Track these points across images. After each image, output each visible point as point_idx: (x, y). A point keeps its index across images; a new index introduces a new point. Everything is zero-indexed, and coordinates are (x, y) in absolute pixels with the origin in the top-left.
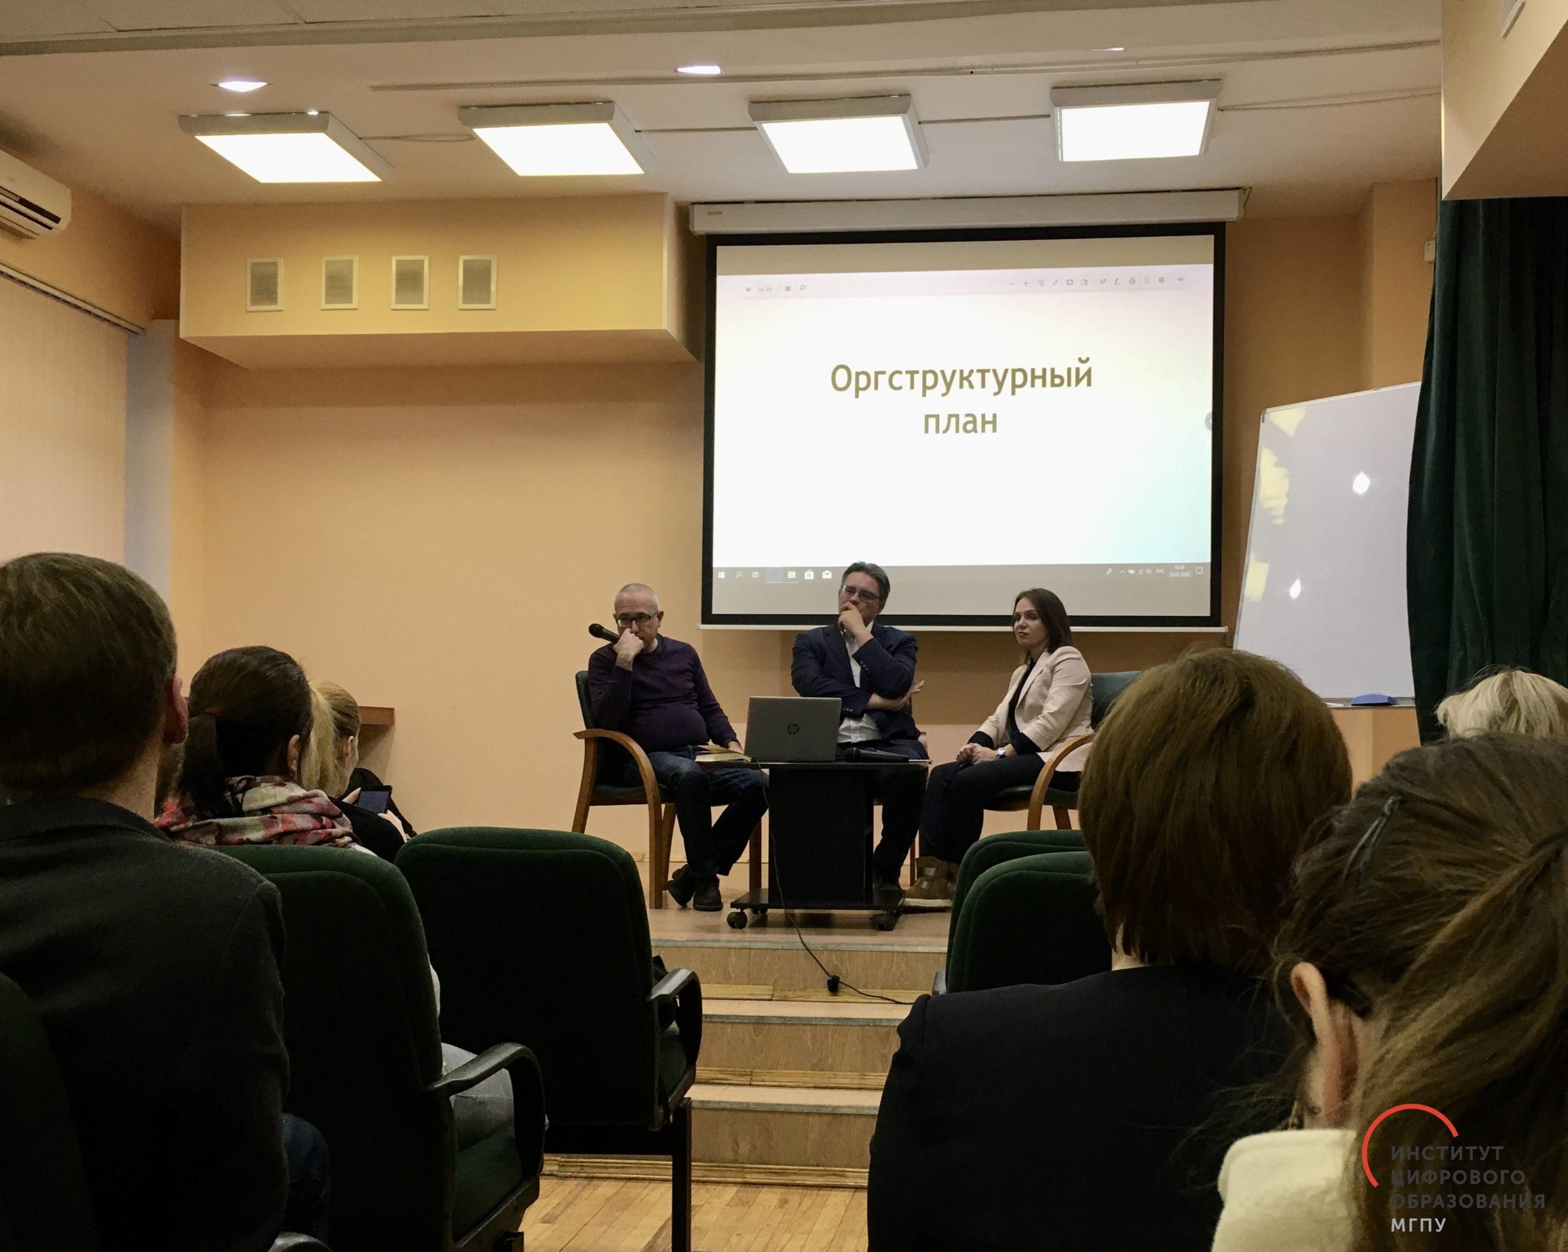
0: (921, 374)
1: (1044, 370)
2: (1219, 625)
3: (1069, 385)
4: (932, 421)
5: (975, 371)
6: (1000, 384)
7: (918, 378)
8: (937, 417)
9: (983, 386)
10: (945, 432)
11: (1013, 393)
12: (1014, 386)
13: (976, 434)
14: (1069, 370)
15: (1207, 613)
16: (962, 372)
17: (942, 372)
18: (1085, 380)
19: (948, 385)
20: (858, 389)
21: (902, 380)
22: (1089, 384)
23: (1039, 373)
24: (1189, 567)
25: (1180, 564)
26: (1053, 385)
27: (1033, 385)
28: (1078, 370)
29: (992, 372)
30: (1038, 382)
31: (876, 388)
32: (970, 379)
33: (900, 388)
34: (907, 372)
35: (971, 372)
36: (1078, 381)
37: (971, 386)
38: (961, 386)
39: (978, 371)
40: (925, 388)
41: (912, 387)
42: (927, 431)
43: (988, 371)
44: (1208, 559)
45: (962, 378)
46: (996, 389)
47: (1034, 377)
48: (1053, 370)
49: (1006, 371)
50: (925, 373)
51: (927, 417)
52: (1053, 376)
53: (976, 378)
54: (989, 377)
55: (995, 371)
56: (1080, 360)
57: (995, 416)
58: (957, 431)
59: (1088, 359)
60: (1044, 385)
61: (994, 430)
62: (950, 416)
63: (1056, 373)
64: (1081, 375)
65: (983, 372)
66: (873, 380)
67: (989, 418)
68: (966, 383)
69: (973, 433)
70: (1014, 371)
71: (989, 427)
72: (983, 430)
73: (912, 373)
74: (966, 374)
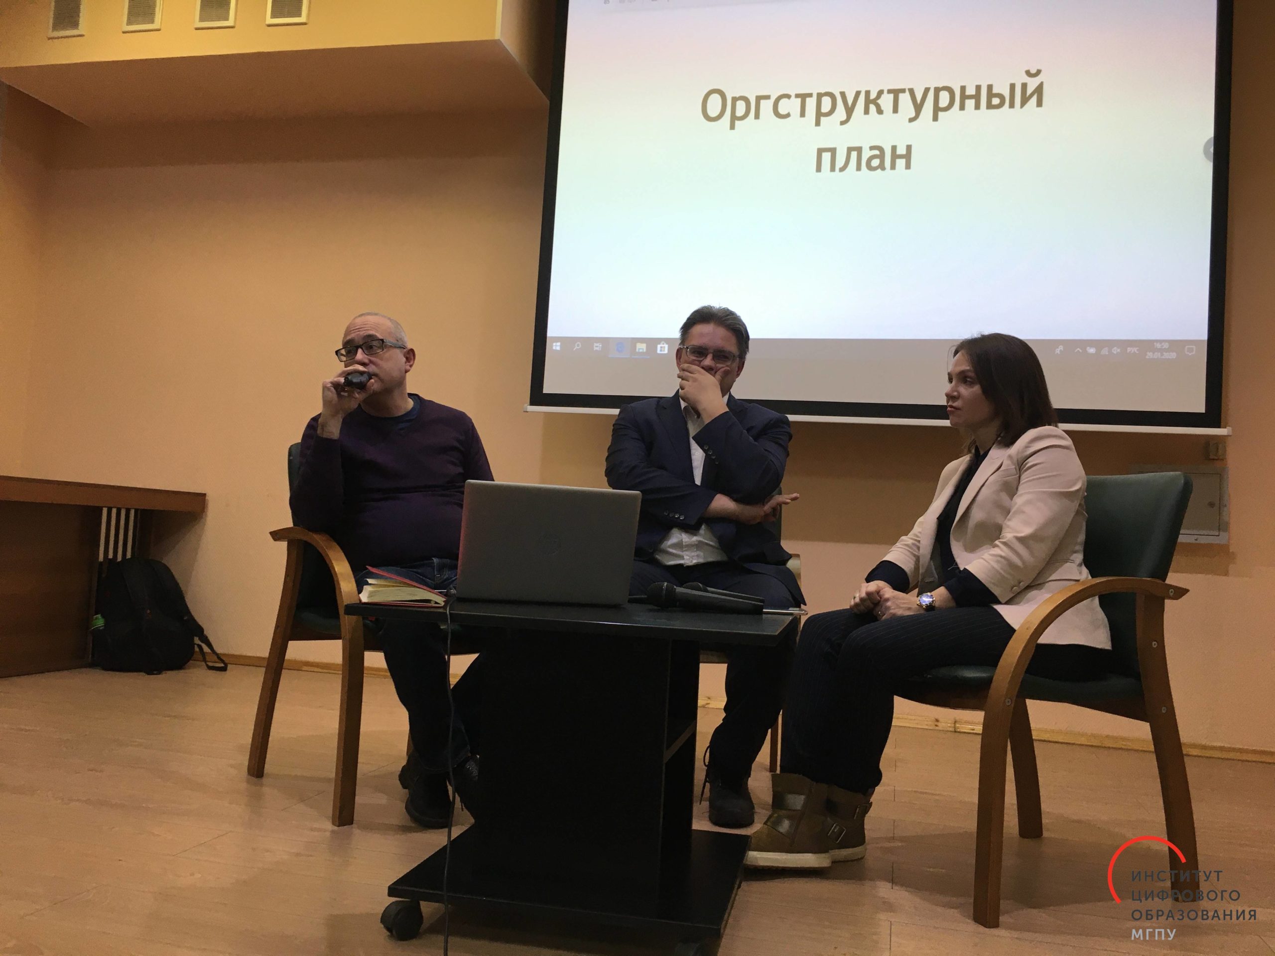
0: (814, 99)
1: (978, 88)
2: (1218, 425)
3: (1012, 105)
4: (827, 157)
5: (886, 92)
6: (918, 108)
7: (811, 103)
8: (833, 151)
9: (895, 110)
10: (842, 169)
11: (935, 118)
12: (937, 109)
13: (883, 172)
14: (1012, 87)
15: (1199, 406)
16: (868, 93)
17: (843, 94)
18: (1034, 100)
19: (850, 111)
20: (734, 118)
21: (791, 106)
22: (1040, 104)
23: (971, 91)
24: (1176, 345)
25: (1161, 341)
26: (990, 106)
27: (962, 107)
28: (1024, 86)
29: (907, 93)
30: (970, 103)
31: (757, 116)
32: (879, 101)
33: (788, 115)
34: (797, 96)
35: (880, 93)
36: (1025, 101)
37: (880, 111)
38: (867, 111)
39: (889, 91)
40: (819, 115)
41: (803, 114)
42: (819, 169)
43: (903, 91)
44: (1204, 336)
45: (868, 101)
46: (913, 114)
47: (964, 97)
48: (990, 87)
49: (927, 90)
50: (820, 96)
51: (820, 151)
52: (991, 95)
53: (886, 101)
54: (905, 98)
55: (912, 91)
56: (1028, 73)
57: (909, 148)
58: (859, 168)
59: (1039, 72)
60: (977, 107)
61: (908, 166)
62: (850, 150)
63: (995, 91)
64: (1029, 92)
65: (896, 93)
66: (754, 107)
67: (901, 150)
68: (872, 108)
69: (879, 170)
70: (937, 90)
71: (901, 163)
72: (893, 167)
73: (803, 97)
74: (873, 96)
